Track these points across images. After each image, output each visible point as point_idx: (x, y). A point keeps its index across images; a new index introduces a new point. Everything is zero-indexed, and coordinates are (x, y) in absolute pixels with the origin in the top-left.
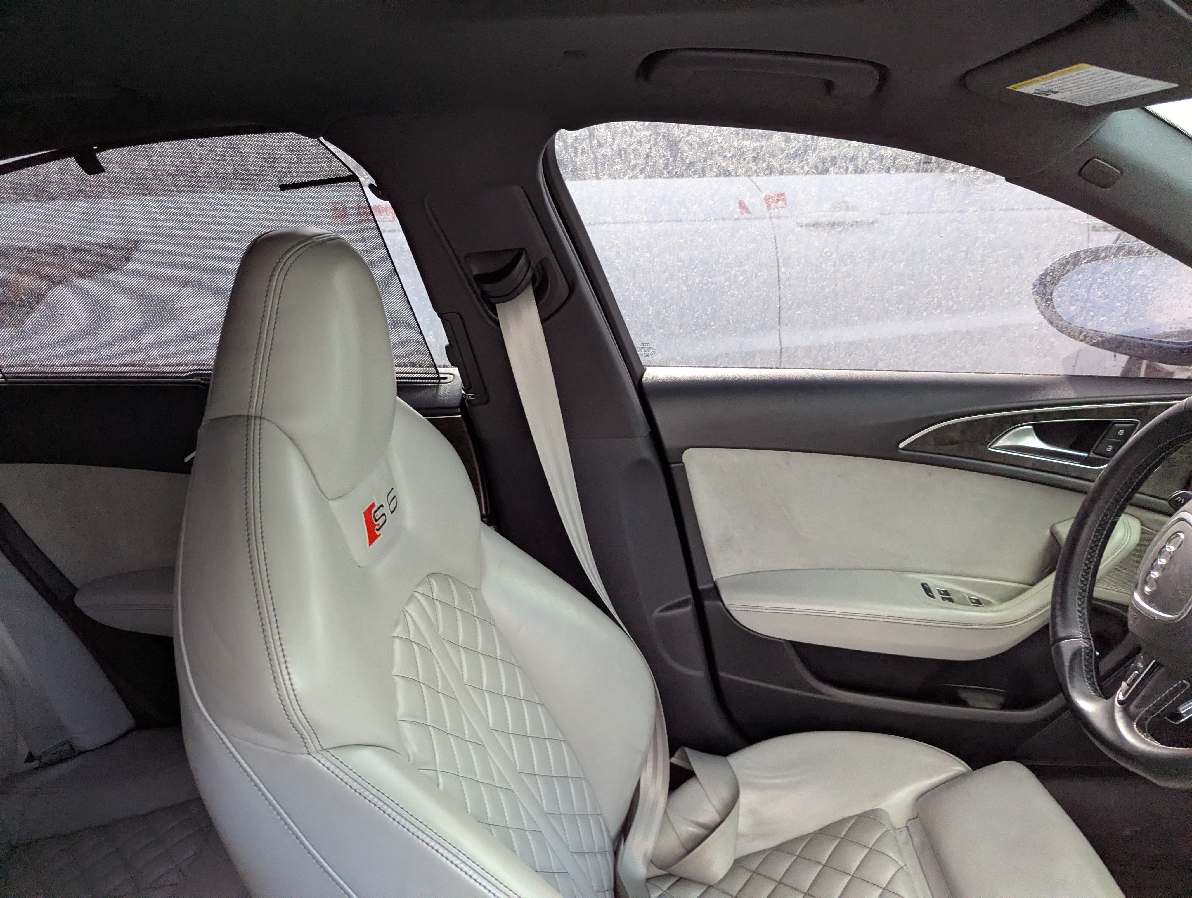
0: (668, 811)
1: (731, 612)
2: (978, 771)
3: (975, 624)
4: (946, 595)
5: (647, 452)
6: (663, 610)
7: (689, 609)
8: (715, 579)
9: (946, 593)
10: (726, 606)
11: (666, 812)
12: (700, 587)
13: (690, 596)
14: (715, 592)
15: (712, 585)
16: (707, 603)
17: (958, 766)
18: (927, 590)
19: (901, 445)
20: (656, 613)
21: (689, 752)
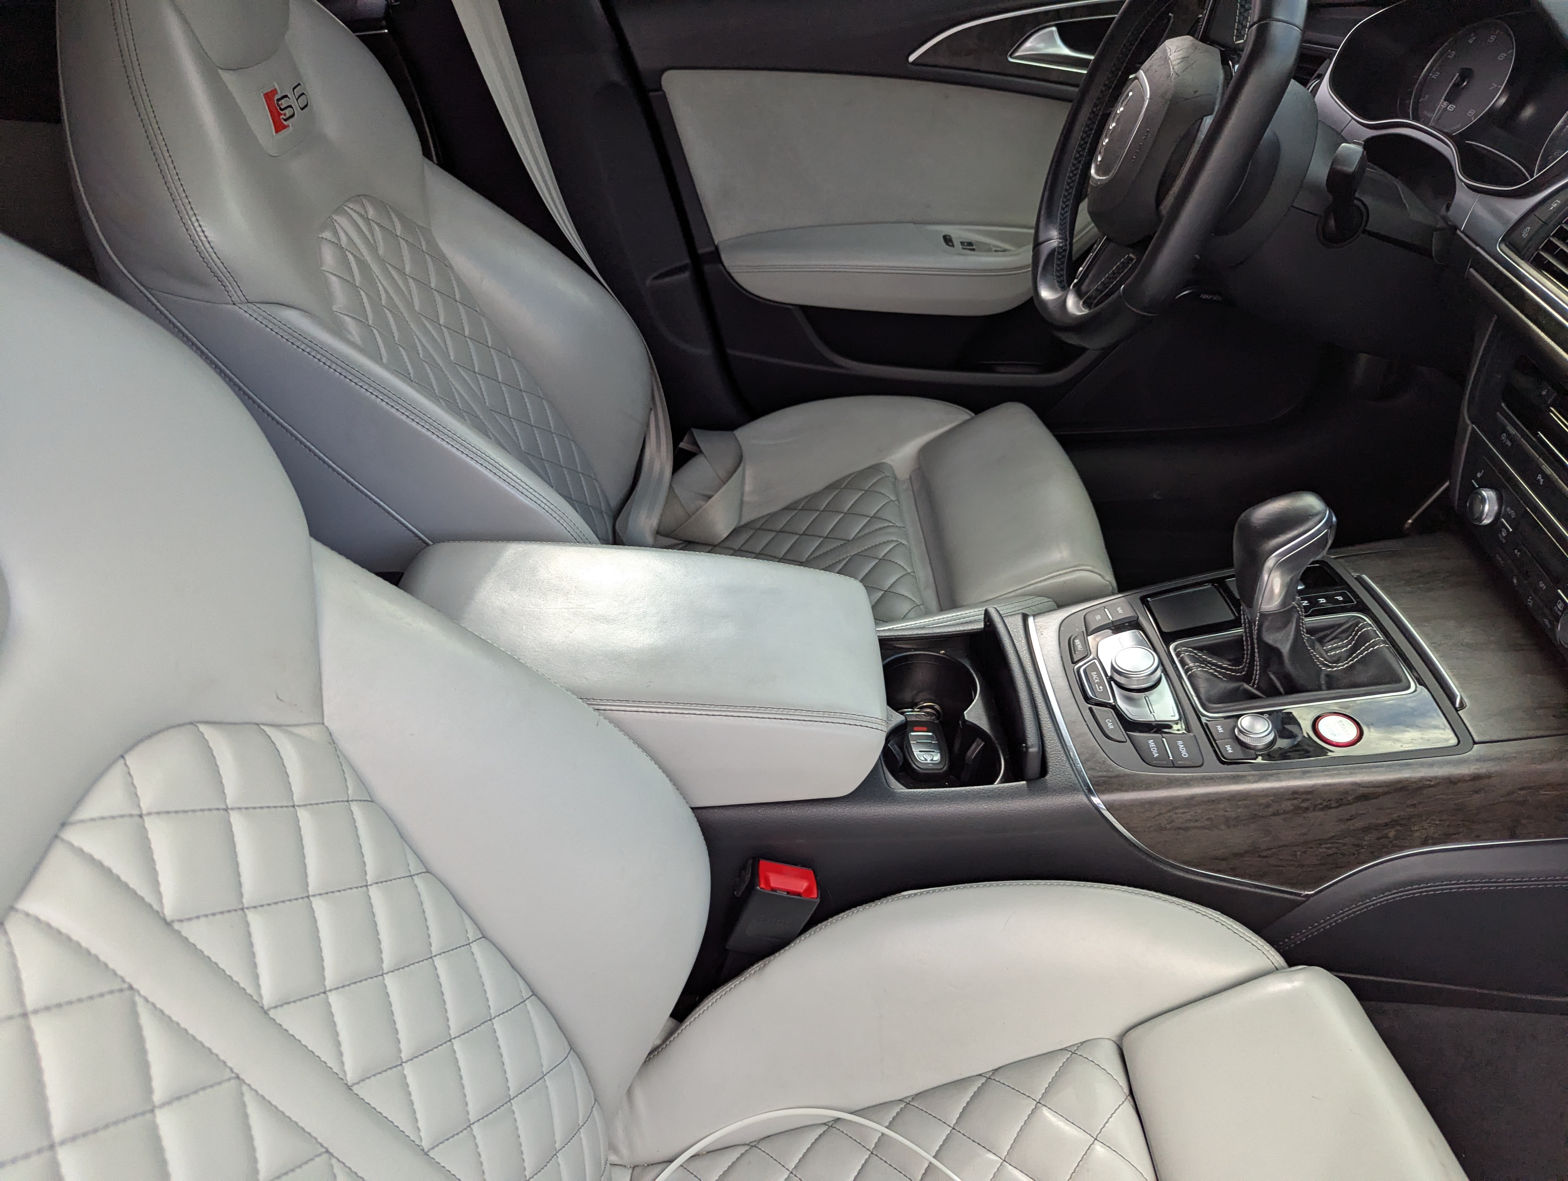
0: (674, 486)
1: (733, 275)
2: (980, 415)
3: (991, 270)
4: (969, 246)
5: (615, 75)
6: (656, 278)
7: (686, 275)
8: (716, 243)
9: (970, 244)
10: (727, 267)
11: (671, 486)
12: (701, 251)
13: (687, 261)
14: (715, 255)
15: (712, 249)
16: (707, 268)
17: (964, 415)
18: (948, 240)
19: (912, 58)
20: (648, 282)
21: (696, 433)
